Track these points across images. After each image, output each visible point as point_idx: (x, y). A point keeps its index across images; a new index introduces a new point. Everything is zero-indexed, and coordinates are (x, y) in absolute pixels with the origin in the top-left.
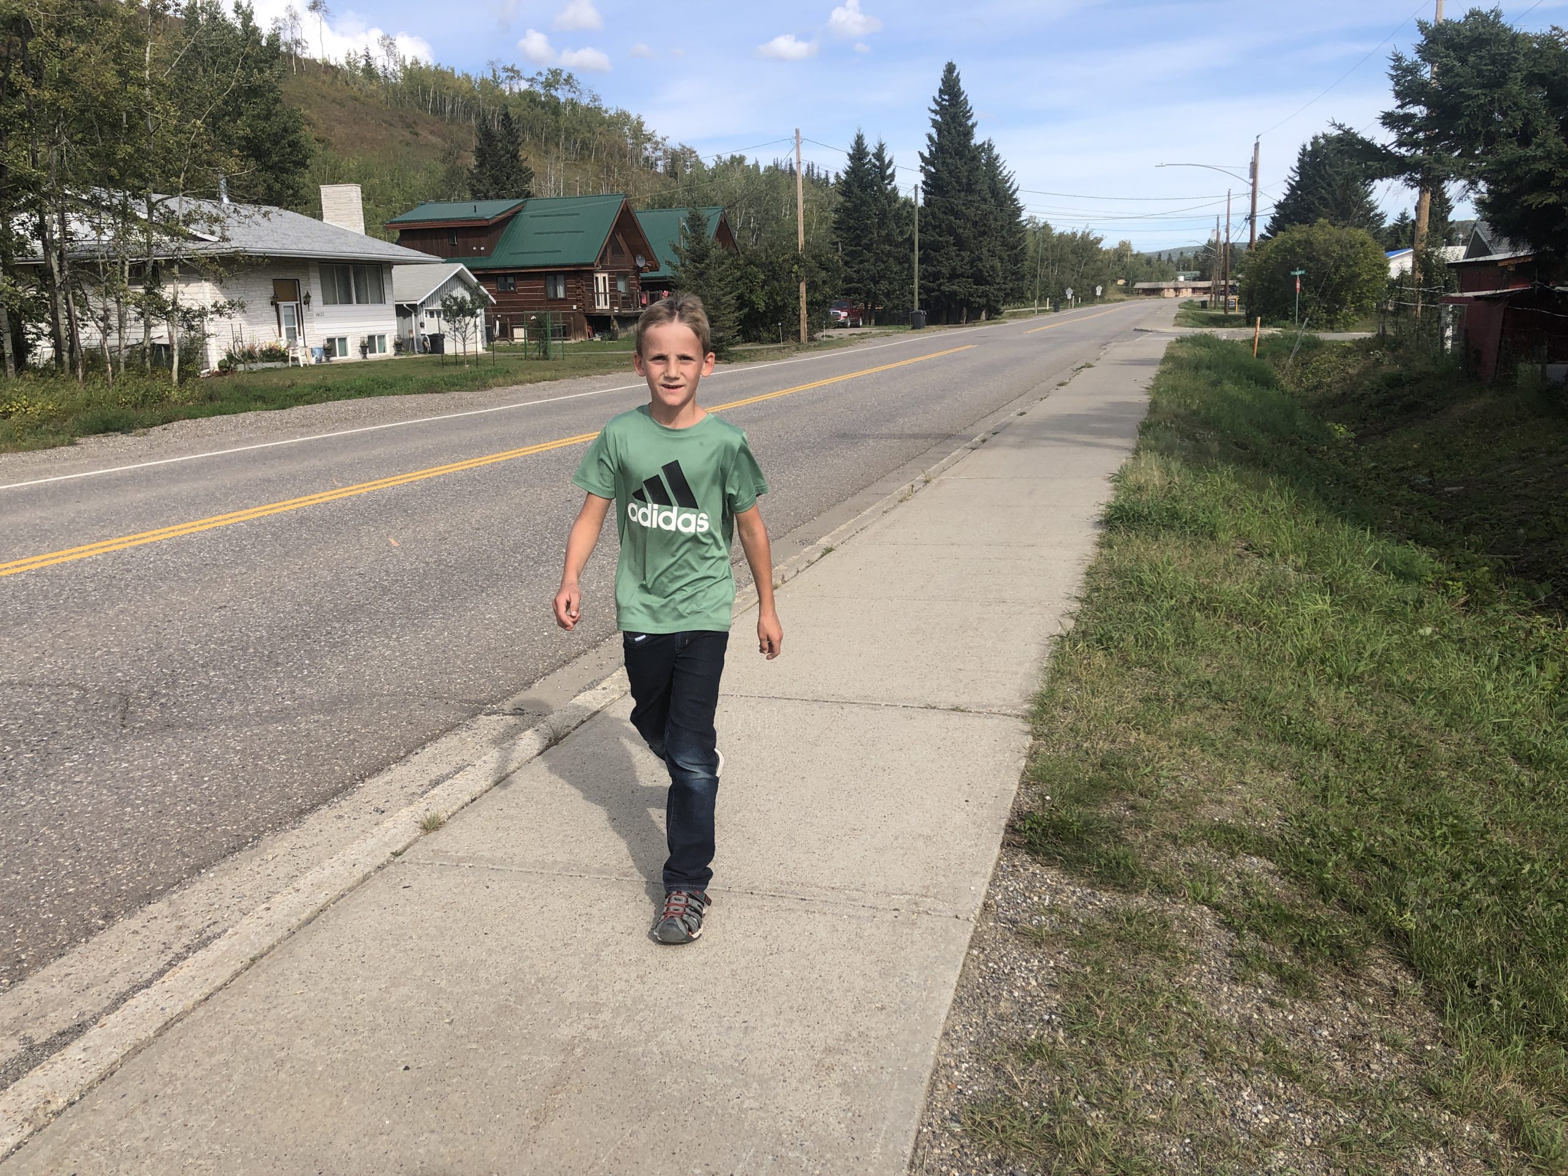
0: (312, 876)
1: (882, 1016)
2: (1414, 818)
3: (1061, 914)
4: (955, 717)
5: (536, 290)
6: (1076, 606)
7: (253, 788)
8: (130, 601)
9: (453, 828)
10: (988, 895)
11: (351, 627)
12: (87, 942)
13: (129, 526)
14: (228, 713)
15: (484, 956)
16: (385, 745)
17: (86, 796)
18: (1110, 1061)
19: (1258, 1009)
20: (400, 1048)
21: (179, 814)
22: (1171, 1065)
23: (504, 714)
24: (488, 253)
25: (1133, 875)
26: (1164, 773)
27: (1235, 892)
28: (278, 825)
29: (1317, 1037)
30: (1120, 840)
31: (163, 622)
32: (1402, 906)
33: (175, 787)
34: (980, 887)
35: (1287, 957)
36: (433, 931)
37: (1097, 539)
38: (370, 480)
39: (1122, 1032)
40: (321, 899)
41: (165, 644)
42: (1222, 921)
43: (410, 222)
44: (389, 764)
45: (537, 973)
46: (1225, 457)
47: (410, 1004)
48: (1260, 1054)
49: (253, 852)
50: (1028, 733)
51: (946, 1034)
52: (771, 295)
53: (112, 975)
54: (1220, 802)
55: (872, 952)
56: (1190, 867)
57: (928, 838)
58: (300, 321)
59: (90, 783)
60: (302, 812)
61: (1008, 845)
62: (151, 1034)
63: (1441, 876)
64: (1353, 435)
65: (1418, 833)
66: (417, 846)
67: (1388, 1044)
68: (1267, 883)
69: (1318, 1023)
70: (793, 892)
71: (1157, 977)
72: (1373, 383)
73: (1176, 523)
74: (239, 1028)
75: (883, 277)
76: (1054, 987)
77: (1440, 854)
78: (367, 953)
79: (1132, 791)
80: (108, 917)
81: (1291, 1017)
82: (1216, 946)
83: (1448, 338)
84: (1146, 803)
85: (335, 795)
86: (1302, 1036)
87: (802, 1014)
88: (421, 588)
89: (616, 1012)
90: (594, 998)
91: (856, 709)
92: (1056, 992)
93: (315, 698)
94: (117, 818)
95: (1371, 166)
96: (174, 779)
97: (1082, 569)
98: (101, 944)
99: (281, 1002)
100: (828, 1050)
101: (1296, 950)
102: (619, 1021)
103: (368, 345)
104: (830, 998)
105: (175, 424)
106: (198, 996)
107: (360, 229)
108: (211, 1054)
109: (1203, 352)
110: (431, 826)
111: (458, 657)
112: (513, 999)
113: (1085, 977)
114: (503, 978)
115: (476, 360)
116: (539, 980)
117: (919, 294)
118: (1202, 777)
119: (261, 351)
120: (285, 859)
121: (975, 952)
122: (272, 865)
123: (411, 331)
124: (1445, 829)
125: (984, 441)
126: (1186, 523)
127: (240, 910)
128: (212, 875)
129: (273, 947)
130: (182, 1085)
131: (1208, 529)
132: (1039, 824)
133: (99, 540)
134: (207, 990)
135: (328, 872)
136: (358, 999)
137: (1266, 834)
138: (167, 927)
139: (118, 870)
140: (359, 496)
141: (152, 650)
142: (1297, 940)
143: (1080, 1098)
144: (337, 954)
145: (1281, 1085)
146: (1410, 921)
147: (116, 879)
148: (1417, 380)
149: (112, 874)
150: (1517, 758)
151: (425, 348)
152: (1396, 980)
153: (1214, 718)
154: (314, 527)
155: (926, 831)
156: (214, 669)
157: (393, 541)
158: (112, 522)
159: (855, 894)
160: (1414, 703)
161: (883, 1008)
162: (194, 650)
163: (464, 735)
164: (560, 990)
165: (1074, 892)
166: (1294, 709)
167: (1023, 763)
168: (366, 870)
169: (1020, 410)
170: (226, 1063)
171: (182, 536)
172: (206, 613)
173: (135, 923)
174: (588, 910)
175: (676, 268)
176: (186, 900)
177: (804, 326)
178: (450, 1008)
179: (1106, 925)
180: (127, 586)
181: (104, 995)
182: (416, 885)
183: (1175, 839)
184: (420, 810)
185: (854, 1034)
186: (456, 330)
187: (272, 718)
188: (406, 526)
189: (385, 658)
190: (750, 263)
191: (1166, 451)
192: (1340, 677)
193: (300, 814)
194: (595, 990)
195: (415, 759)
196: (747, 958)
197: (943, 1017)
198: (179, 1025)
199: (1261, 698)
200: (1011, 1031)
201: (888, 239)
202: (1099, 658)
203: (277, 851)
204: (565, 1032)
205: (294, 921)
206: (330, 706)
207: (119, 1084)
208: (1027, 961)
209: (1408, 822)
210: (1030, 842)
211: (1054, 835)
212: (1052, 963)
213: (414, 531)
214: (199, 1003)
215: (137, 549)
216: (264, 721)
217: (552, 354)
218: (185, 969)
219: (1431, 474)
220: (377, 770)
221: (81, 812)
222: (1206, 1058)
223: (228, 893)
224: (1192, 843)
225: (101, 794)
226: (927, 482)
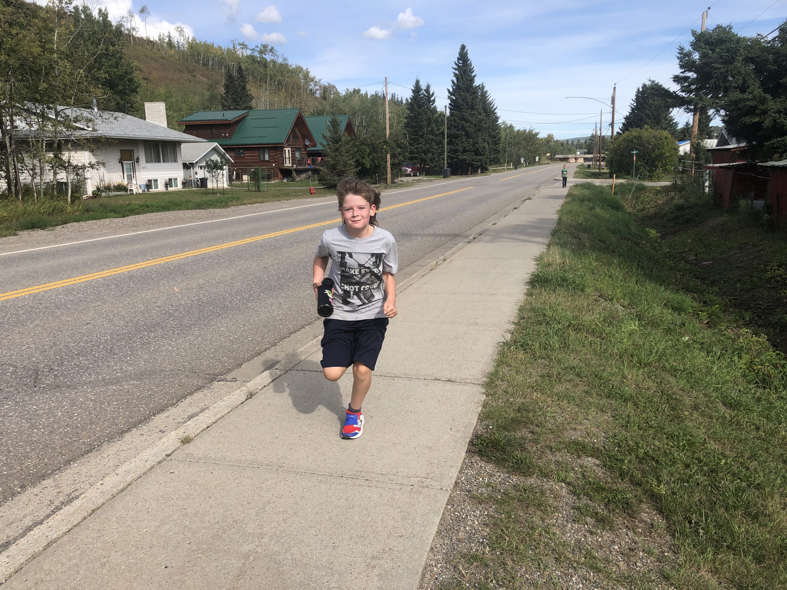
0: (125, 467)
1: (401, 540)
2: (670, 436)
3: (493, 487)
4: (449, 385)
5: (254, 156)
6: (512, 327)
7: (99, 419)
8: (41, 320)
9: (197, 442)
10: (458, 478)
11: (152, 335)
12: (12, 500)
13: (42, 279)
14: (88, 380)
15: (208, 509)
16: (166, 397)
17: (14, 423)
18: (510, 563)
19: (584, 535)
20: (164, 557)
21: (61, 433)
22: (539, 565)
23: (227, 381)
24: (230, 137)
25: (529, 468)
26: (549, 414)
27: (579, 476)
28: (111, 439)
29: (612, 549)
30: (523, 449)
31: (58, 331)
32: (659, 482)
33: (60, 419)
34: (454, 473)
35: (601, 510)
36: (183, 496)
37: (525, 291)
38: (166, 256)
39: (517, 548)
40: (129, 479)
41: (58, 343)
42: (571, 491)
43: (190, 121)
44: (168, 407)
45: (233, 518)
46: (593, 248)
47: (170, 533)
48: (583, 559)
49: (98, 452)
50: (483, 393)
51: (432, 549)
52: (372, 160)
53: (24, 517)
54: (575, 429)
55: (399, 507)
56: (557, 463)
57: (430, 448)
58: (134, 171)
59: (17, 417)
60: (123, 432)
61: (469, 452)
62: (41, 549)
63: (680, 466)
64: (659, 235)
65: (671, 444)
66: (178, 451)
67: (646, 553)
68: (594, 471)
69: (613, 542)
70: (362, 476)
71: (536, 520)
72: (669, 208)
73: (565, 284)
74: (84, 546)
75: (429, 151)
76: (486, 525)
77: (681, 454)
78: (150, 507)
79: (532, 423)
80: (23, 487)
81: (600, 540)
82: (567, 504)
83: (706, 186)
84: (538, 430)
85: (140, 422)
86: (604, 549)
87: (362, 539)
88: (189, 314)
89: (271, 538)
90: (261, 531)
91: (400, 380)
92: (487, 527)
93: (132, 372)
94: (30, 435)
95: (668, 101)
96: (60, 414)
97: (517, 307)
98: (19, 501)
99: (105, 532)
100: (373, 558)
101: (606, 505)
102: (273, 542)
103: (169, 183)
104: (376, 531)
105: (69, 225)
106: (65, 530)
107: (165, 125)
108: (70, 560)
109: (586, 192)
110: (186, 441)
111: (205, 350)
112: (221, 531)
113: (501, 519)
114: (217, 520)
115: (223, 192)
116: (234, 521)
117: (447, 160)
118: (567, 416)
119: (114, 186)
120: (113, 456)
121: (449, 507)
122: (106, 460)
123: (191, 176)
124: (684, 442)
125: (474, 238)
126: (570, 283)
127: (90, 483)
128: (76, 465)
129: (104, 504)
130: (55, 575)
131: (581, 287)
132: (485, 441)
133: (26, 287)
134: (69, 527)
135: (133, 465)
136: (144, 531)
137: (596, 446)
138: (52, 492)
139: (29, 463)
140: (160, 265)
141: (51, 346)
142: (606, 500)
143: (494, 582)
144: (135, 507)
145: (592, 574)
146: (663, 490)
147: (28, 467)
148: (691, 208)
149: (26, 465)
150: (724, 404)
151: (198, 185)
152: (653, 520)
153: (575, 386)
154: (136, 281)
155: (430, 445)
156: (82, 356)
157: (176, 289)
158: (33, 277)
159: (393, 477)
160: (676, 376)
161: (402, 536)
162: (73, 346)
163: (206, 392)
164: (244, 526)
165: (500, 476)
166: (616, 381)
167: (480, 409)
168: (153, 464)
169: (493, 222)
170: (77, 565)
171: (70, 285)
172: (80, 327)
173: (36, 490)
174: (261, 485)
175: (325, 146)
176: (62, 478)
177: (389, 176)
178: (189, 536)
179: (513, 493)
180: (40, 312)
181: (20, 527)
182: (176, 471)
183: (551, 449)
184: (181, 433)
185: (387, 549)
186: (213, 176)
187: (111, 382)
188: (183, 281)
189: (168, 351)
190: (362, 144)
191: (563, 245)
192: (640, 364)
193: (122, 433)
194: (261, 527)
195: (181, 404)
196: (337, 510)
197: (431, 540)
198: (55, 544)
199: (599, 376)
200: (463, 548)
201: (432, 132)
202: (521, 355)
203: (109, 453)
204: (245, 548)
205: (115, 490)
206: (140, 376)
207: (24, 575)
208: (474, 512)
209: (667, 438)
210: (480, 450)
211: (492, 447)
212: (486, 513)
213: (187, 284)
214: (65, 533)
215: (46, 292)
216: (107, 384)
217: (262, 189)
218: (59, 516)
219: (696, 255)
220: (161, 410)
221: (11, 432)
222: (556, 561)
223: (84, 474)
224: (559, 450)
225: (22, 423)
226: (445, 260)
